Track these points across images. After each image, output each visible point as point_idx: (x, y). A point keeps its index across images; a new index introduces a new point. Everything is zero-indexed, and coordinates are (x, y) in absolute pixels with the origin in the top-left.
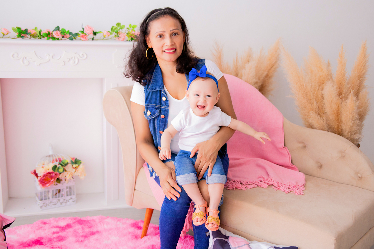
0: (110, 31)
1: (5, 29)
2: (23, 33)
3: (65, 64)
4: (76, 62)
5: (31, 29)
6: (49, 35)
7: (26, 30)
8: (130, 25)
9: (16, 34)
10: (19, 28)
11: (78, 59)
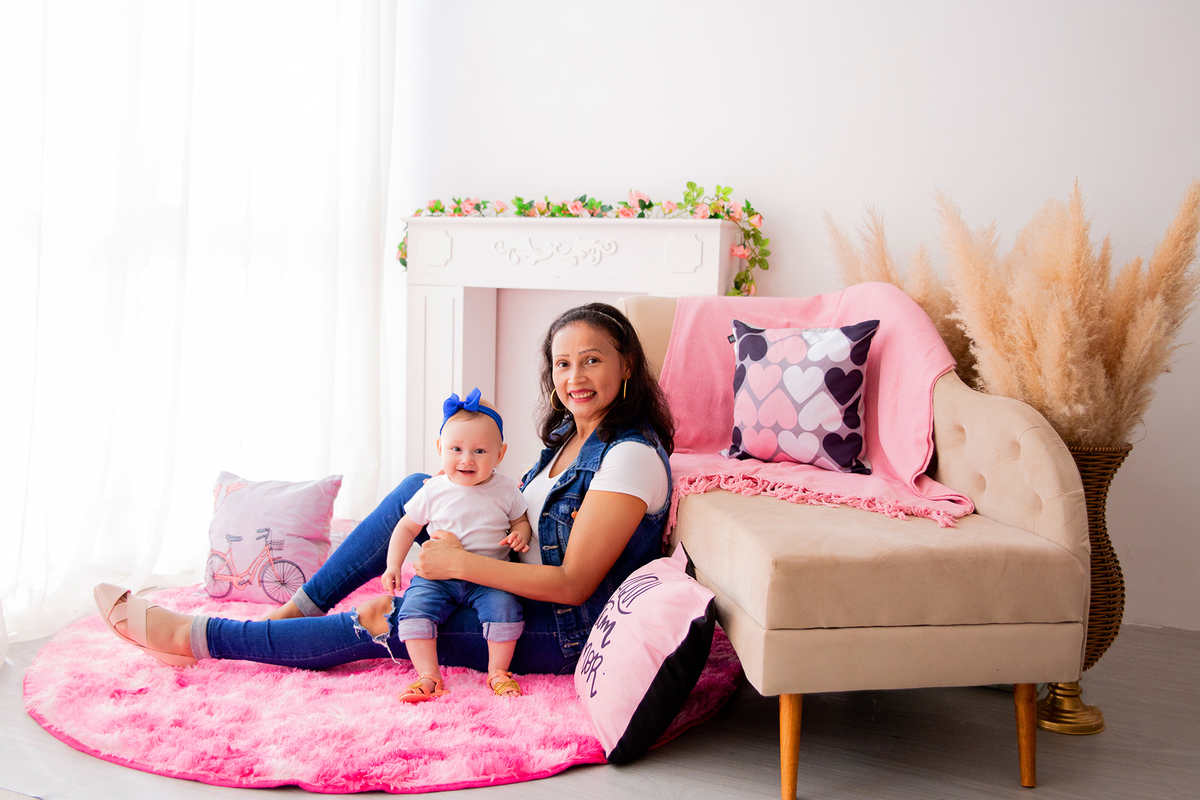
0: (683, 201)
1: (498, 202)
2: (525, 210)
3: (577, 263)
4: (597, 260)
5: (540, 201)
6: (563, 211)
7: (531, 204)
8: (718, 187)
9: (514, 209)
10: (519, 200)
11: (601, 252)
